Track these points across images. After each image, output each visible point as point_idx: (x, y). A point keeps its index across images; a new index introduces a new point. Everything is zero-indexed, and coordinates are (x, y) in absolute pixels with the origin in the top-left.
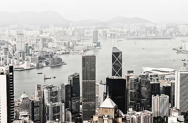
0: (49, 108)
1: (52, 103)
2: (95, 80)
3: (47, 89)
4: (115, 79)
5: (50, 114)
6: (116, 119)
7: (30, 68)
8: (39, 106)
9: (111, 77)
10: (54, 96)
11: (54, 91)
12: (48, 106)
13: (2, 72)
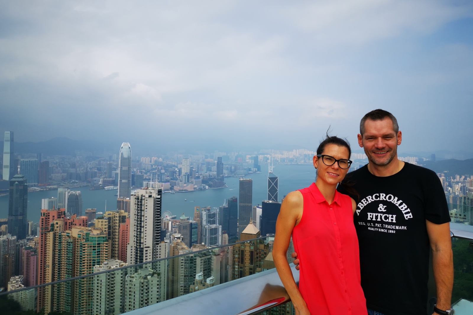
0: (206, 229)
1: (210, 225)
2: (251, 203)
3: (206, 211)
4: (270, 203)
5: (207, 236)
6: (258, 245)
7: (193, 190)
8: (197, 228)
9: (266, 201)
10: (212, 218)
11: (212, 213)
12: (206, 228)
13: (150, 194)
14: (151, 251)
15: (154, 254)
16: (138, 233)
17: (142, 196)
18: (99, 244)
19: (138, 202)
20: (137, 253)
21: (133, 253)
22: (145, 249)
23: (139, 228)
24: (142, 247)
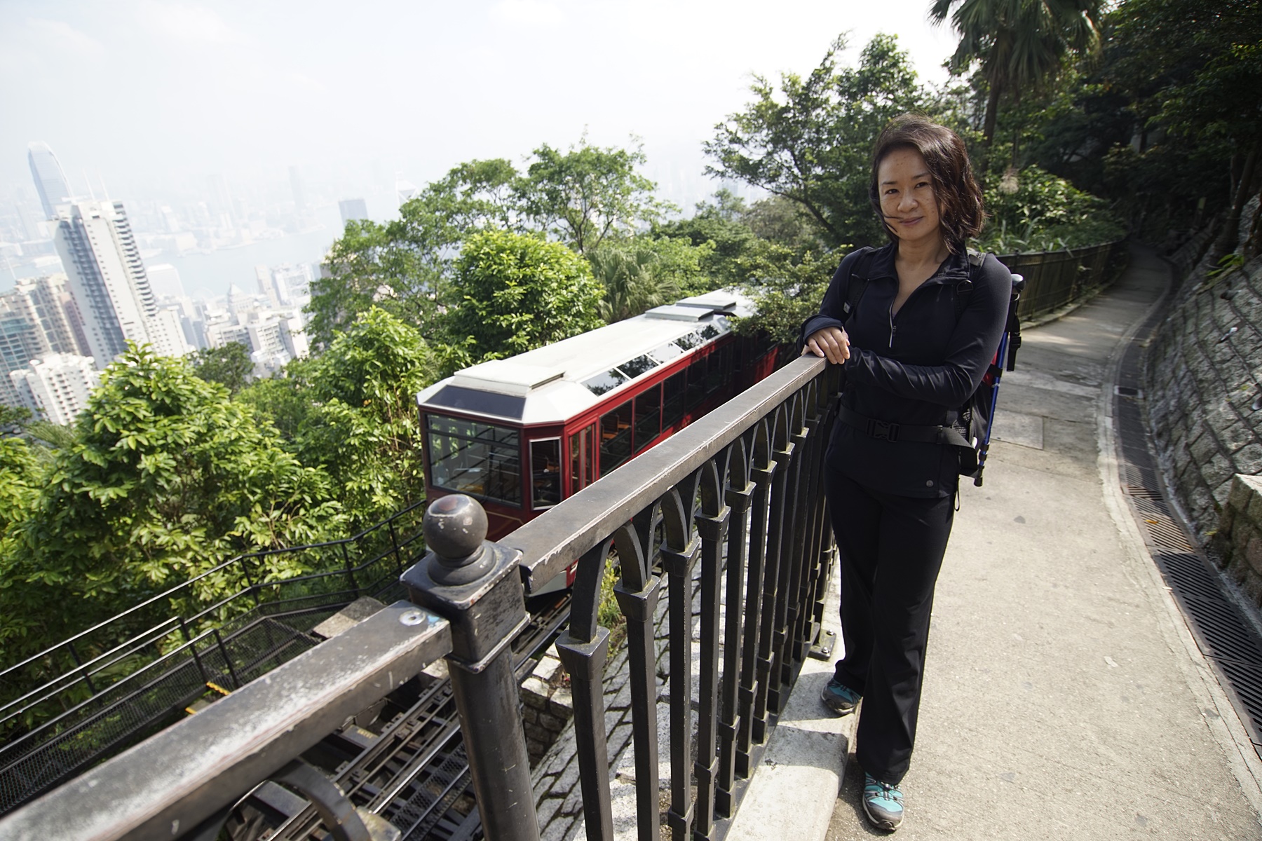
13: (95, 214)
14: (142, 329)
15: (152, 335)
16: (98, 299)
17: (76, 218)
18: (14, 335)
19: (70, 233)
20: (110, 339)
21: (103, 342)
22: (124, 328)
23: (95, 288)
24: (117, 325)
